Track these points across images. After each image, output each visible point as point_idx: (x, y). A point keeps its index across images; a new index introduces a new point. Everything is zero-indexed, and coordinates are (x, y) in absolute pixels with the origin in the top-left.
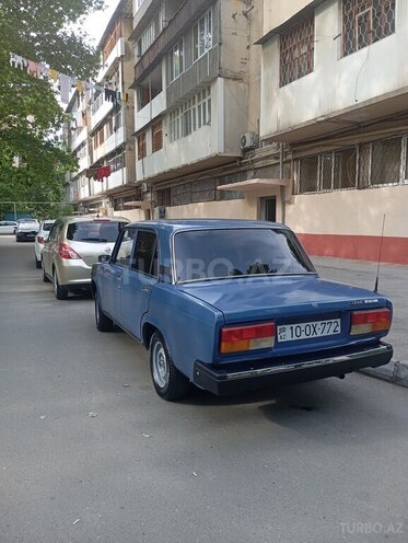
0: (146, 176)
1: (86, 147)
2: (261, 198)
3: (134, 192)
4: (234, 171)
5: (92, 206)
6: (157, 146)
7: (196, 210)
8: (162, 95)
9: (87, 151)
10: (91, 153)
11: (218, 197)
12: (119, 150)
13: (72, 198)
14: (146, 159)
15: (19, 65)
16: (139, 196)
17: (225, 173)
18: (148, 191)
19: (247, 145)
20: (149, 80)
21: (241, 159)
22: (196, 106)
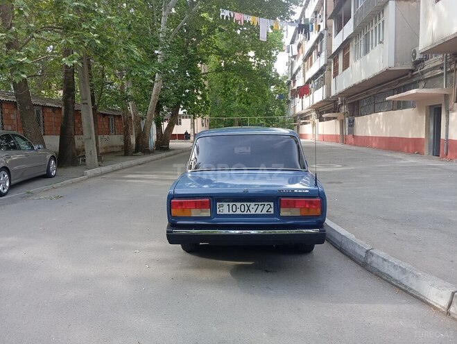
0: (338, 92)
1: (301, 70)
2: (430, 106)
3: (332, 106)
4: (408, 82)
5: (305, 118)
6: (346, 65)
7: (377, 119)
8: (351, 21)
9: (302, 74)
10: (304, 76)
11: (395, 107)
12: (321, 71)
13: (291, 113)
14: (338, 77)
15: (227, 17)
16: (336, 109)
17: (400, 85)
18: (342, 104)
19: (417, 58)
20: (342, 11)
21: (412, 71)
22: (374, 28)
